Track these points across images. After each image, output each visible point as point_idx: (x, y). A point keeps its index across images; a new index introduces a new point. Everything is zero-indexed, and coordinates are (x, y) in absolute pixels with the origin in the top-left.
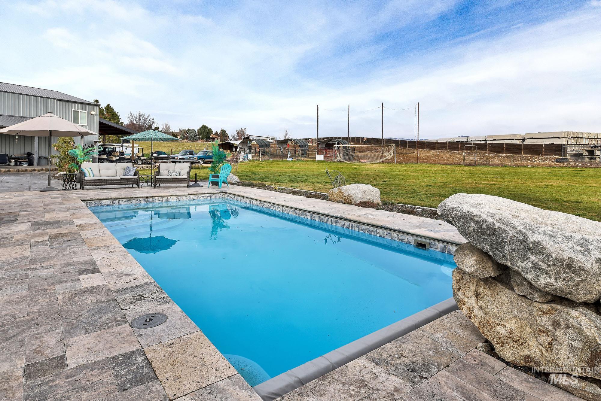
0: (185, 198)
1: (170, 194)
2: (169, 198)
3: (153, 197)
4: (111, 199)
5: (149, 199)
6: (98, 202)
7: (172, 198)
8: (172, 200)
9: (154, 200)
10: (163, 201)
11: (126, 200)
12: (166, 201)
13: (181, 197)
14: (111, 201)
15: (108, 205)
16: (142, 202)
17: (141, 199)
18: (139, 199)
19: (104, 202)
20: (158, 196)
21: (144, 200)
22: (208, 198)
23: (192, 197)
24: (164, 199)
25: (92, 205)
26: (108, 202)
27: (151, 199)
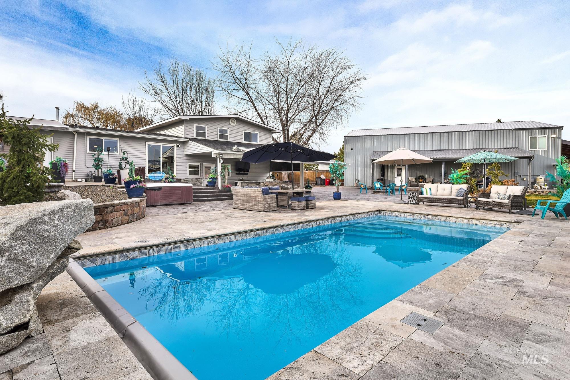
0: (465, 221)
1: (449, 215)
2: (448, 218)
3: (432, 215)
4: (399, 212)
5: (428, 216)
6: (390, 212)
7: (451, 219)
8: (451, 221)
9: (433, 218)
10: (442, 220)
11: (410, 214)
12: (445, 221)
13: (461, 219)
14: (399, 213)
15: (397, 216)
16: (423, 218)
17: (422, 216)
18: (420, 215)
19: (394, 214)
20: (437, 215)
21: (424, 216)
22: (496, 226)
23: (474, 222)
24: (443, 219)
25: (387, 215)
26: (397, 214)
27: (430, 217)
